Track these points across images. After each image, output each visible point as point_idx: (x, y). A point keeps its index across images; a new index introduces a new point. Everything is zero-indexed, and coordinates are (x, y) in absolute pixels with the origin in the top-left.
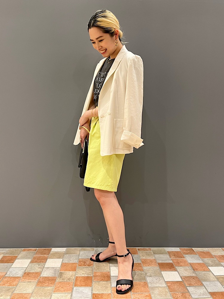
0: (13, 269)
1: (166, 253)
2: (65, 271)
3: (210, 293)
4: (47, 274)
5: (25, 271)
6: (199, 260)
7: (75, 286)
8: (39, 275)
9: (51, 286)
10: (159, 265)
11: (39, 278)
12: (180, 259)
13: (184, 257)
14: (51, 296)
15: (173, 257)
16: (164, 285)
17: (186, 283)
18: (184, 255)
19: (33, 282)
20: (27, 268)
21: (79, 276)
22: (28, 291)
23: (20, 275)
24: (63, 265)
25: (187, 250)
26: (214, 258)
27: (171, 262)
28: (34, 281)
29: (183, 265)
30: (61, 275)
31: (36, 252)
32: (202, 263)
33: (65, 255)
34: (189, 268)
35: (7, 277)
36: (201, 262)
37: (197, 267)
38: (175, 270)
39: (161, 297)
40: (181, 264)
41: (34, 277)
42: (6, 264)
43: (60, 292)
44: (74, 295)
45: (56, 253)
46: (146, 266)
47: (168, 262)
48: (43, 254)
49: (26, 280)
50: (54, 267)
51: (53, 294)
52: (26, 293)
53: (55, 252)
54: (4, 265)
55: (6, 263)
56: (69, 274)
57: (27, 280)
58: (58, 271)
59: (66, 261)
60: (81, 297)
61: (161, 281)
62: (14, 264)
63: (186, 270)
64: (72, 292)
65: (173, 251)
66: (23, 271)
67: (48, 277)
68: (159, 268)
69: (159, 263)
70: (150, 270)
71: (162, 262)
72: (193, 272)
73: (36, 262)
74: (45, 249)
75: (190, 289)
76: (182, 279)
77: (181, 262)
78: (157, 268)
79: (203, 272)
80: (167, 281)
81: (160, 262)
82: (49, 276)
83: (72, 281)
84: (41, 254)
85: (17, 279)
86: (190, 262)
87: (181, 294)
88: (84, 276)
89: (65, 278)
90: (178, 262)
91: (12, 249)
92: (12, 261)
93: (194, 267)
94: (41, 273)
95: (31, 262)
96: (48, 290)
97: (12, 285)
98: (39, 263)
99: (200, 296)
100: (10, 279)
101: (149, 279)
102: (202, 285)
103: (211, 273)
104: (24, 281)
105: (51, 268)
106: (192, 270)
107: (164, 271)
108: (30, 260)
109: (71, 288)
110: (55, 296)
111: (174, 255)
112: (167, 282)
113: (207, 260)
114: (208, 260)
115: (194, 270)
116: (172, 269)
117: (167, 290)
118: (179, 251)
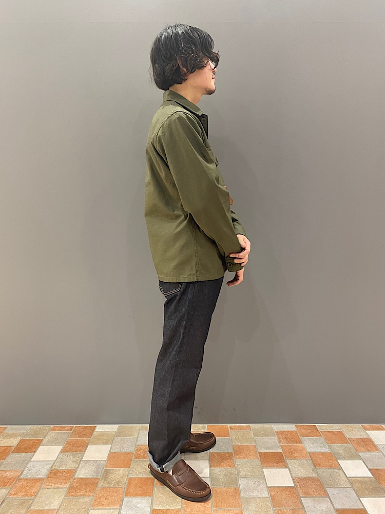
0: (34, 463)
1: (273, 435)
2: (113, 467)
3: (337, 511)
4: (85, 474)
5: (52, 467)
6: (325, 446)
7: (127, 495)
8: (73, 475)
9: (90, 496)
10: (260, 456)
11: (72, 480)
12: (294, 446)
13: (301, 442)
15: (283, 442)
17: (301, 491)
18: (302, 438)
19: (62, 488)
20: (55, 461)
21: (134, 476)
22: (52, 505)
23: (43, 474)
24: (112, 456)
25: (307, 428)
26: (349, 443)
27: (280, 450)
28: (64, 487)
29: (298, 456)
30: (107, 475)
31: (71, 432)
32: (328, 453)
33: (116, 438)
34: (307, 463)
35: (24, 478)
36: (327, 450)
37: (320, 460)
38: (284, 466)
40: (296, 455)
41: (65, 480)
42: (24, 454)
43: (102, 507)
44: (123, 512)
45: (102, 434)
46: (239, 458)
47: (276, 451)
48: (82, 437)
49: (51, 484)
50: (97, 461)
51: (91, 511)
52: (48, 510)
53: (100, 433)
54: (19, 457)
55: (23, 452)
56: (120, 473)
57: (53, 485)
58: (103, 468)
59: (116, 449)
61: (262, 485)
62: (36, 454)
63: (302, 466)
64: (121, 506)
65: (284, 431)
66: (48, 467)
67: (86, 479)
68: (259, 462)
69: (261, 453)
70: (246, 465)
71: (266, 451)
72: (313, 470)
73: (70, 450)
74: (85, 428)
75: (307, 502)
76: (294, 482)
77: (295, 451)
78: (257, 462)
79: (330, 470)
80: (270, 487)
81: (263, 450)
82: (88, 477)
83: (123, 486)
84: (79, 436)
85: (38, 484)
86: (309, 450)
87: (291, 512)
88: (142, 476)
89: (112, 481)
90: (291, 452)
93: (316, 461)
94: (76, 471)
95: (63, 451)
96: (83, 503)
98: (75, 453)
100: (27, 483)
101: (242, 483)
103: (341, 472)
104: (48, 487)
105: (92, 462)
106: (312, 467)
107: (267, 467)
108: (60, 448)
109: (119, 500)
111: (286, 438)
112: (270, 489)
113: (338, 448)
115: (315, 466)
116: (280, 464)
117: (269, 504)
118: (294, 430)
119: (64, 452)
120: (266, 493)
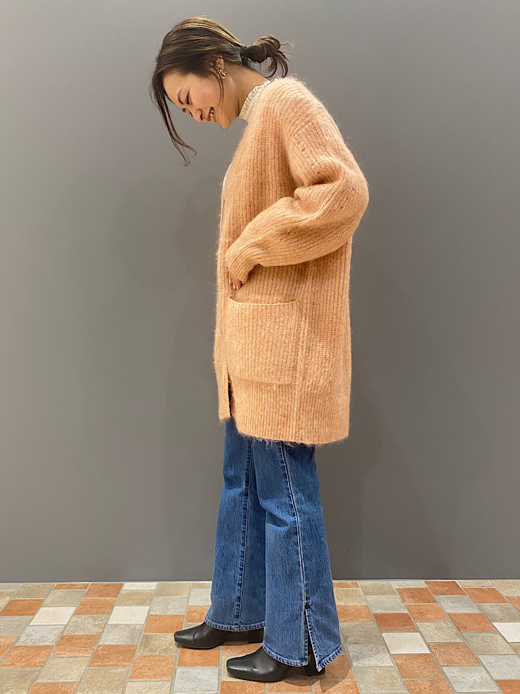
0: (34, 628)
1: (393, 593)
2: (156, 632)
3: (497, 681)
4: (113, 640)
5: (62, 632)
6: (472, 606)
7: (181, 664)
8: (97, 642)
9: (124, 666)
10: (376, 618)
11: (95, 648)
12: (425, 606)
13: (435, 601)
14: (125, 687)
15: (410, 602)
16: (388, 662)
17: (441, 658)
18: (436, 597)
19: (81, 657)
20: (66, 626)
22: (69, 677)
23: (50, 641)
24: (150, 618)
25: (442, 585)
26: (507, 602)
27: (406, 611)
28: (84, 655)
29: (433, 617)
30: (147, 641)
31: (87, 590)
32: (477, 614)
33: (155, 598)
34: (447, 625)
35: (21, 646)
36: (475, 611)
37: (466, 622)
38: (413, 629)
39: (382, 688)
40: (429, 616)
41: (85, 647)
42: (18, 618)
43: (145, 679)
44: (177, 685)
45: (134, 593)
46: (345, 621)
47: (399, 612)
48: (104, 596)
49: (64, 653)
50: (130, 625)
51: (129, 684)
52: (64, 683)
53: (130, 591)
54: (11, 620)
55: (16, 615)
56: (166, 640)
57: (67, 654)
58: (141, 633)
59: (157, 611)
60: (194, 689)
61: (382, 653)
62: (36, 616)
63: (439, 629)
64: (173, 678)
65: (409, 589)
66: (58, 632)
67: (116, 646)
68: (376, 625)
69: (377, 614)
70: (356, 629)
71: (383, 612)
72: (456, 634)
73: (87, 612)
74: (107, 585)
75: (451, 672)
76: (430, 649)
77: (427, 611)
78: (372, 625)
79: (481, 634)
80: (395, 655)
81: (379, 612)
82: (120, 643)
83: (174, 654)
84: (99, 596)
85: (44, 652)
86: (449, 611)
87: (429, 683)
89: (157, 648)
90: (422, 613)
91: (30, 584)
92: (33, 612)
93: (460, 623)
94: (100, 637)
95: (76, 613)
96: (116, 674)
97: (33, 664)
98: (95, 615)
99: (474, 688)
100: (28, 651)
101: (352, 650)
102: (478, 662)
103: (499, 636)
104: (60, 656)
105: (122, 626)
106: (455, 630)
107: (387, 631)
108: (73, 609)
109: (170, 670)
110: (133, 687)
111: (413, 597)
112: (395, 657)
113: (489, 607)
114: (491, 606)
115: (459, 630)
116: (407, 627)
117: (396, 674)
118: (425, 587)
119: (79, 614)
120: (389, 661)
